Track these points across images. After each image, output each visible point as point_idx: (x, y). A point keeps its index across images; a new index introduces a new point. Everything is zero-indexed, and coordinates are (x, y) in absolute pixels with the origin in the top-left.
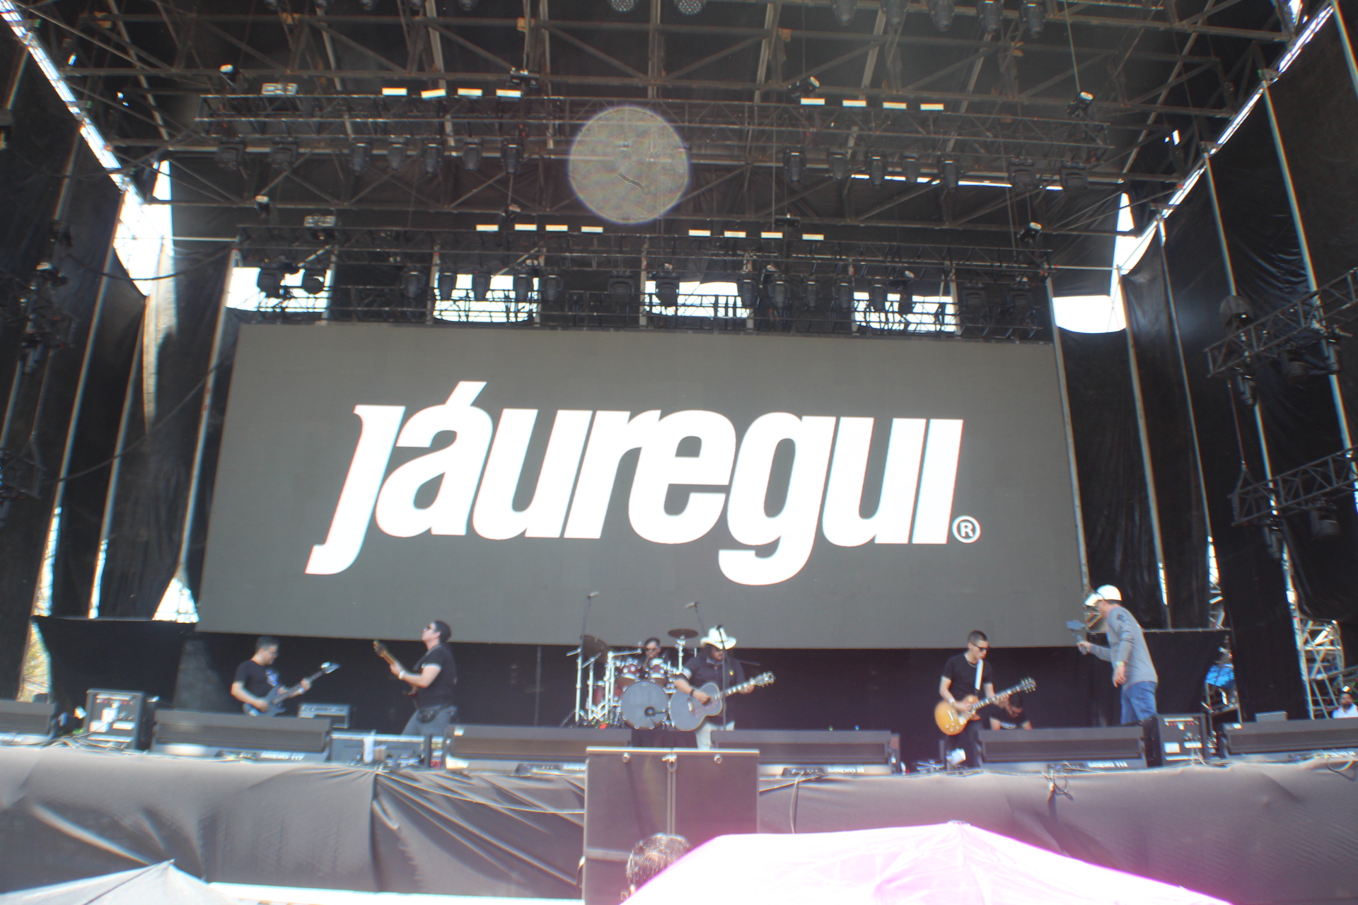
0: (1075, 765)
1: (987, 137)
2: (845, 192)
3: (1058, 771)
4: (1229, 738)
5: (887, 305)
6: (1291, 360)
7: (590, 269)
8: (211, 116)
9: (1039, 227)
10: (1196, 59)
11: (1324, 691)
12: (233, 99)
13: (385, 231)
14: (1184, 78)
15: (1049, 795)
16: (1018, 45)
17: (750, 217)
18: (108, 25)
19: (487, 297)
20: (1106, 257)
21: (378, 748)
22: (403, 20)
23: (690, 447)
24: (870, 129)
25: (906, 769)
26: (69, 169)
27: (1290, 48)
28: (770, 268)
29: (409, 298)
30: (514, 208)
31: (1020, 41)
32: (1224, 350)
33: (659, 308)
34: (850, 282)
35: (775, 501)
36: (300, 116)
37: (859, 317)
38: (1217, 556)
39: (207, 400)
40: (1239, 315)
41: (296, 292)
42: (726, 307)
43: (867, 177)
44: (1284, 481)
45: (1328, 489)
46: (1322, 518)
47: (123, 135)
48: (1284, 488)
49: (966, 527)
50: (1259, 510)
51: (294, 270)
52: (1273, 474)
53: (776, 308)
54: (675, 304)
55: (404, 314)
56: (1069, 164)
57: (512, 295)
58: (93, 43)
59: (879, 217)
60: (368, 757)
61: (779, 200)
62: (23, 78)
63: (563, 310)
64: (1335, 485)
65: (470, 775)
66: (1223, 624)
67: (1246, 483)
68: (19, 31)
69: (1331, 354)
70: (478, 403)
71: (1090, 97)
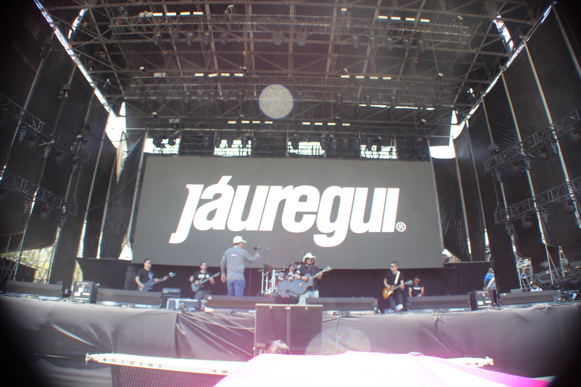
0: (444, 310)
1: (407, 89)
2: (357, 111)
3: (438, 312)
4: (502, 299)
5: (372, 148)
6: (514, 165)
7: (268, 136)
8: (137, 84)
9: (425, 121)
10: (478, 64)
11: (526, 283)
12: (144, 78)
13: (197, 124)
14: (474, 69)
15: (435, 322)
16: (416, 59)
17: (324, 120)
18: (104, 56)
19: (232, 147)
20: (447, 132)
21: (181, 304)
22: (203, 52)
23: (303, 198)
24: (365, 86)
25: (380, 312)
26: (90, 104)
27: (510, 59)
28: (331, 136)
29: (205, 147)
30: (242, 116)
31: (417, 57)
32: (490, 163)
33: (292, 150)
34: (359, 140)
35: (333, 217)
36: (167, 84)
37: (363, 153)
38: (488, 236)
39: (137, 184)
40: (495, 150)
41: (166, 146)
42: (316, 150)
43: (365, 105)
44: (513, 208)
45: (528, 211)
46: (526, 221)
47: (109, 93)
48: (512, 211)
49: (401, 226)
50: (503, 219)
51: (165, 138)
52: (508, 206)
53: (333, 150)
54: (298, 149)
55: (203, 153)
57: (241, 146)
58: (98, 62)
59: (370, 119)
60: (177, 307)
61: (334, 113)
62: (74, 74)
63: (259, 151)
64: (530, 209)
65: (213, 314)
66: (490, 259)
67: (499, 209)
68: (73, 58)
69: (528, 163)
71: (442, 75)
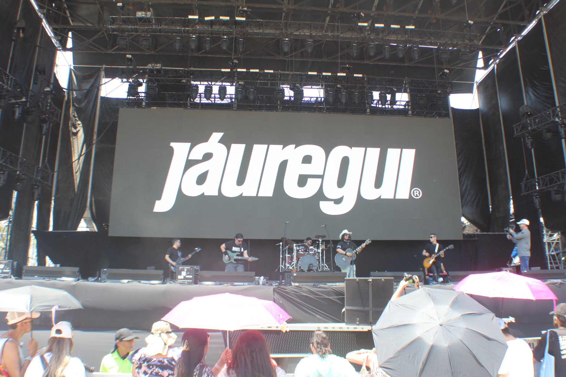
6: (547, 132)
7: (267, 87)
9: (448, 71)
11: (554, 259)
12: (124, 18)
14: (508, 8)
20: (472, 78)
23: (307, 160)
30: (236, 61)
32: (521, 126)
35: (341, 182)
38: (514, 204)
40: (527, 113)
44: (542, 179)
45: (559, 183)
46: (556, 194)
47: (55, 22)
48: (542, 181)
49: (416, 192)
50: (532, 190)
52: (538, 176)
53: (342, 103)
56: (463, 50)
57: (234, 96)
64: (561, 182)
67: (527, 179)
69: (562, 131)
70: (221, 141)
71: (472, 22)
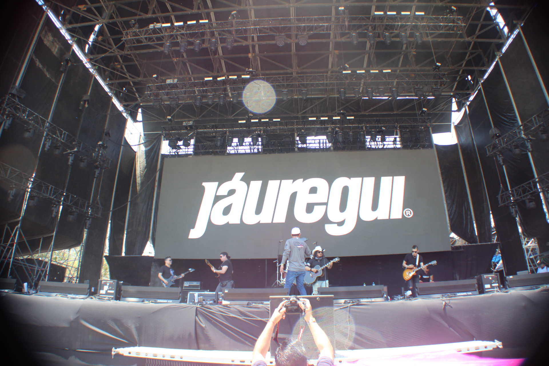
0: (452, 294)
1: (406, 80)
2: (361, 104)
3: (446, 297)
4: (509, 282)
5: (377, 139)
6: (515, 148)
7: (277, 133)
8: (151, 91)
9: (426, 110)
10: (474, 51)
11: (533, 262)
12: (157, 85)
13: (209, 125)
14: (471, 57)
15: (443, 307)
16: (414, 50)
17: (329, 114)
18: (119, 66)
19: (243, 145)
20: (448, 119)
21: (200, 297)
22: (211, 57)
23: (313, 190)
24: (367, 80)
25: (390, 298)
26: (109, 112)
27: (505, 44)
28: (337, 129)
29: (218, 146)
30: (251, 115)
31: (414, 49)
32: (492, 147)
33: (301, 145)
34: (364, 132)
35: (343, 207)
36: (179, 89)
37: (368, 144)
38: (493, 218)
39: (156, 184)
40: (496, 135)
41: (181, 147)
42: (323, 143)
43: (368, 98)
44: (516, 190)
45: (531, 192)
46: (530, 202)
47: (126, 101)
48: (516, 193)
49: (408, 212)
50: (508, 201)
51: (180, 140)
52: (511, 188)
53: (339, 142)
54: (306, 143)
55: (217, 152)
57: (252, 143)
58: (115, 73)
59: (373, 111)
60: (196, 301)
61: (338, 107)
62: (93, 85)
63: (269, 147)
64: (534, 190)
65: (230, 306)
66: (496, 241)
67: (503, 192)
68: (91, 70)
69: (529, 145)
70: (242, 180)
71: (440, 64)
